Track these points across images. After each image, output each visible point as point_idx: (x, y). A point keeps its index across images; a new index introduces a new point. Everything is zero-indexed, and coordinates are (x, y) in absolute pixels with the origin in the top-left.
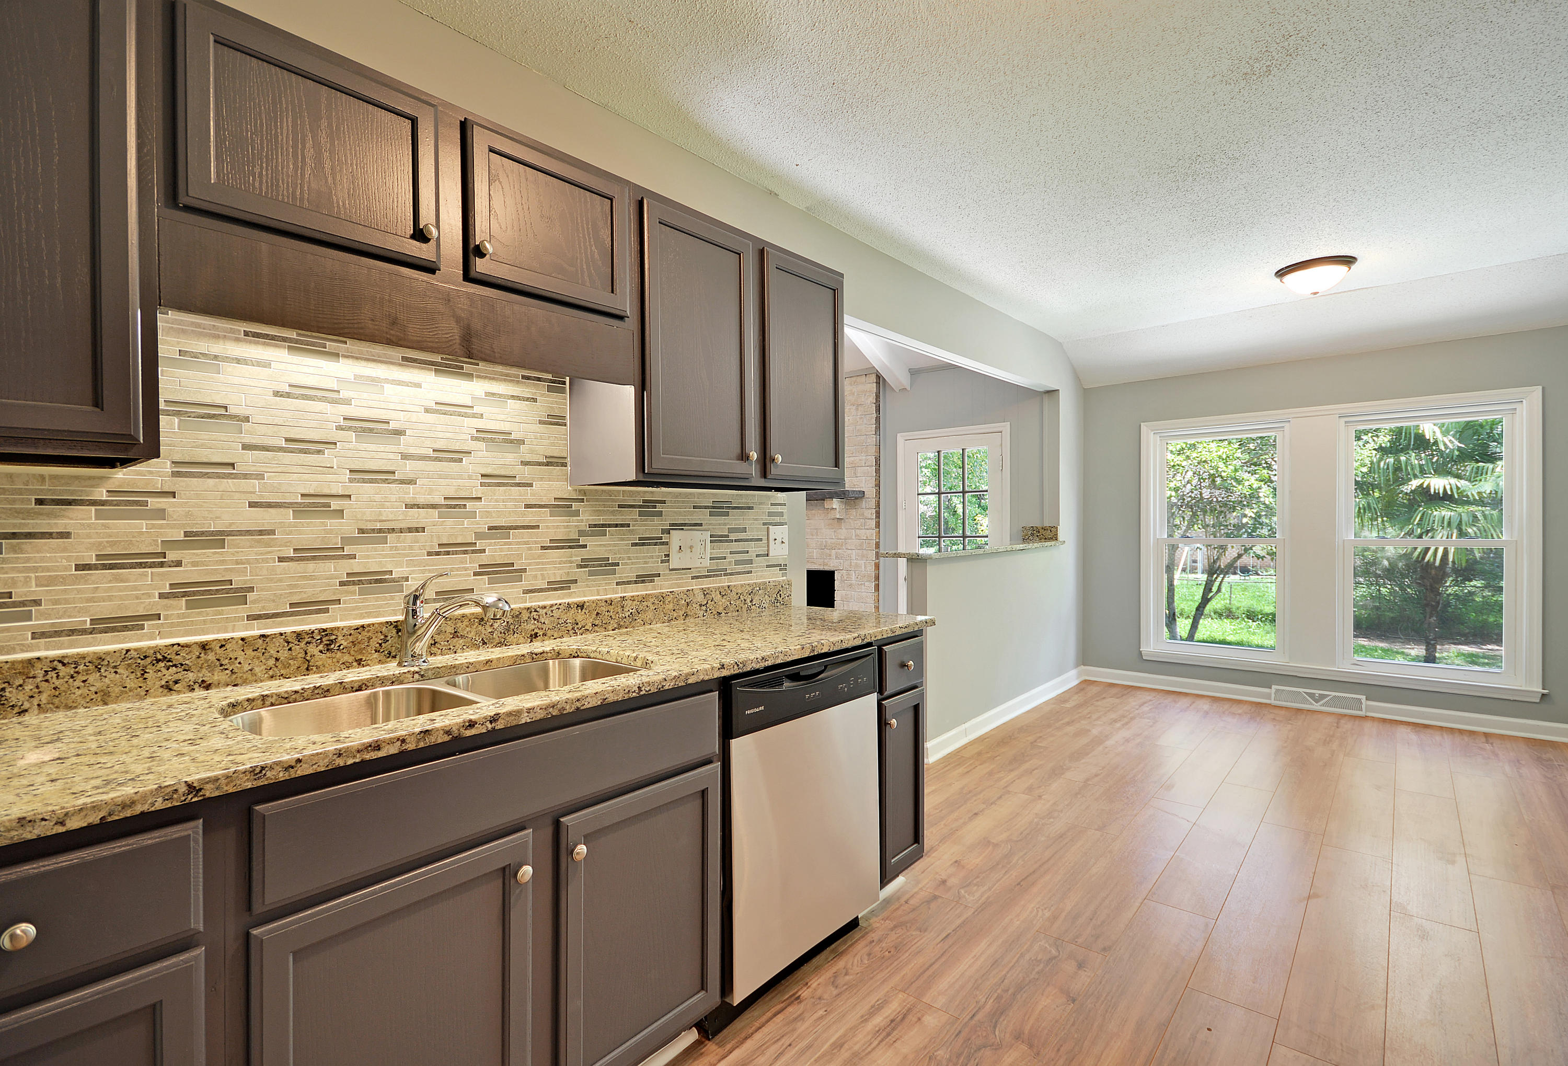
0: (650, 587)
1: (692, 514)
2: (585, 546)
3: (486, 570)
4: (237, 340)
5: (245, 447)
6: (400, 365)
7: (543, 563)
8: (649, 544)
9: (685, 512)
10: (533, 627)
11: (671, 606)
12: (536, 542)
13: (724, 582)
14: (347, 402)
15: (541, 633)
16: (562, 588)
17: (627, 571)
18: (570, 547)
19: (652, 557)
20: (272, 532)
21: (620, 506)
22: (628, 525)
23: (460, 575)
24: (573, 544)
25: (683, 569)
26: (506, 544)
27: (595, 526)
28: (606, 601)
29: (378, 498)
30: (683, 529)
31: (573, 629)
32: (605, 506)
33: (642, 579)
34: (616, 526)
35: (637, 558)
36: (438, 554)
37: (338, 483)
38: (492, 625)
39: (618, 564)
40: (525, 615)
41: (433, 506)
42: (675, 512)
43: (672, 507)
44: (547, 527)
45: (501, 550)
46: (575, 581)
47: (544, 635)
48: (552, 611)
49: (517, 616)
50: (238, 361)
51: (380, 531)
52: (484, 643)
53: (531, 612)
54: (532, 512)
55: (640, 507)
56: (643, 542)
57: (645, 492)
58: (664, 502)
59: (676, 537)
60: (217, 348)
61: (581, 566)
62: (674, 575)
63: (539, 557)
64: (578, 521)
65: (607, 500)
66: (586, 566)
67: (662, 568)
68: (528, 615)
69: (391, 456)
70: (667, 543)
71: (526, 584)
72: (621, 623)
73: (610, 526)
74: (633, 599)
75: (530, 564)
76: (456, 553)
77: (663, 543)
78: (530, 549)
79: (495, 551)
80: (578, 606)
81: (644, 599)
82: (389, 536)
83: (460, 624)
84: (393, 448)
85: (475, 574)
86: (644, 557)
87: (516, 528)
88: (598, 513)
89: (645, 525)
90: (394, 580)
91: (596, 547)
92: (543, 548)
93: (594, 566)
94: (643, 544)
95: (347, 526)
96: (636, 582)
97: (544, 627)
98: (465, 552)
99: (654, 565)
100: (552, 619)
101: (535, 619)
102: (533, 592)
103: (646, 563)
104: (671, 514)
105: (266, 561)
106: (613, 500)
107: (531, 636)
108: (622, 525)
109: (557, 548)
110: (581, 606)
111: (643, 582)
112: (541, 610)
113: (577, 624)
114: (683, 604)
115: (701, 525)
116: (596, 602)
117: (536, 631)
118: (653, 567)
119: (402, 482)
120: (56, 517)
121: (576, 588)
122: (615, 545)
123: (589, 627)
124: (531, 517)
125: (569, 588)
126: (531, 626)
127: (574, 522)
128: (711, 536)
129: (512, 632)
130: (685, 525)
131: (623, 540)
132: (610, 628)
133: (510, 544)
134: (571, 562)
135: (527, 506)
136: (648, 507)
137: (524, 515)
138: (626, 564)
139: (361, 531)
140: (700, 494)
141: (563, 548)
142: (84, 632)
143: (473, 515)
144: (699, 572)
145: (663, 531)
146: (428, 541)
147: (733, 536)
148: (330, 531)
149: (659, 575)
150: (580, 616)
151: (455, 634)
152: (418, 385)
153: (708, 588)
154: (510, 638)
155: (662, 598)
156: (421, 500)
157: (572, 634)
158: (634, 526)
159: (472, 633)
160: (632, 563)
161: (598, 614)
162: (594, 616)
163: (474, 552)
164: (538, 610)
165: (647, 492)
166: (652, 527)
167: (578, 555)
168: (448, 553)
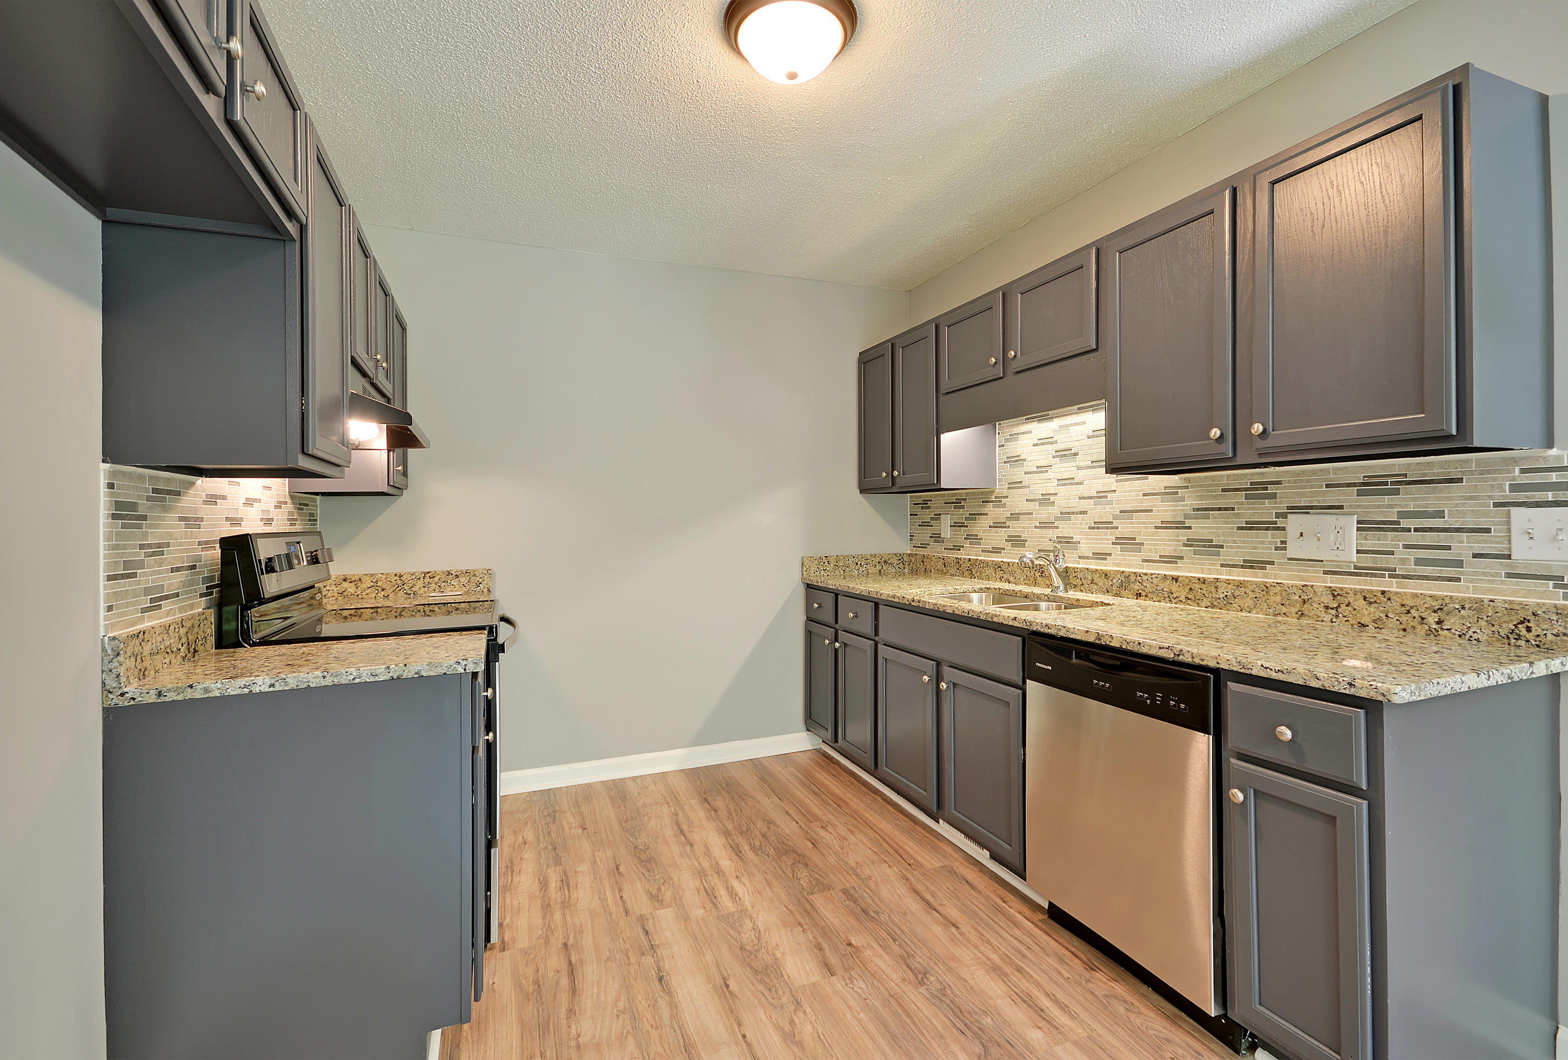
0: (1260, 574)
1: (1324, 494)
2: (1190, 528)
3: (1119, 541)
4: (1023, 423)
5: (1026, 473)
6: (1077, 413)
7: (1155, 540)
8: (1259, 529)
9: (1311, 492)
10: (1138, 588)
11: (1278, 599)
12: (1151, 523)
13: (1374, 585)
14: (1056, 442)
15: (1144, 594)
16: (1170, 562)
17: (1233, 554)
18: (1177, 528)
19: (1263, 543)
20: (1032, 514)
21: (1223, 490)
22: (1233, 509)
23: (1104, 543)
24: (1180, 526)
25: (1309, 560)
26: (1131, 523)
27: (1198, 510)
28: (1199, 579)
29: (1067, 494)
30: (1308, 513)
31: (1169, 597)
32: (1208, 491)
33: (1249, 565)
34: (1220, 509)
35: (1244, 542)
36: (1093, 528)
37: (1051, 487)
38: (1112, 580)
39: (1222, 547)
40: (1133, 578)
41: (1091, 498)
42: (1295, 493)
43: (1290, 488)
44: (1159, 511)
45: (1128, 528)
46: (1182, 558)
47: (1146, 596)
48: (1152, 578)
49: (1128, 577)
50: (1023, 433)
51: (1068, 513)
52: (1108, 592)
53: (1137, 576)
54: (1147, 499)
55: (1247, 489)
56: (1251, 526)
57: (1253, 474)
58: (1279, 483)
59: (1294, 523)
60: (1016, 430)
61: (1187, 545)
62: (1295, 566)
63: (1153, 535)
64: (1183, 505)
65: (1211, 485)
66: (1191, 546)
67: (1275, 556)
68: (1135, 578)
69: (1073, 469)
70: (1284, 529)
71: (1143, 554)
72: (1215, 603)
73: (1213, 509)
74: (1228, 582)
75: (1146, 540)
76: (1102, 528)
77: (1278, 529)
78: (1146, 528)
79: (1124, 528)
80: (1173, 578)
81: (1240, 584)
82: (1072, 516)
83: (1094, 575)
84: (1073, 464)
85: (1113, 544)
86: (1252, 542)
87: (1137, 511)
88: (1201, 497)
89: (1253, 509)
90: (1074, 543)
91: (1201, 528)
92: (1156, 528)
93: (1198, 546)
94: (1251, 528)
95: (1055, 511)
96: (1243, 567)
97: (1146, 589)
98: (1107, 528)
99: (1262, 553)
100: (1152, 585)
101: (1139, 582)
102: (1149, 562)
103: (1254, 548)
104: (1287, 496)
105: (1031, 527)
106: (1217, 485)
107: (1137, 594)
108: (1226, 509)
109: (1167, 528)
110: (1176, 579)
111: (1251, 567)
112: (1144, 576)
113: (1172, 594)
114: (1296, 601)
115: (1341, 507)
116: (1190, 579)
117: (1140, 591)
118: (1263, 553)
119: (1078, 484)
120: (986, 507)
121: (1183, 564)
122: (1218, 528)
123: (1183, 598)
124: (1146, 503)
125: (1176, 563)
126: (1137, 587)
127: (1180, 506)
128: (1358, 522)
129: (1124, 588)
130: (1312, 507)
131: (1227, 523)
132: (1203, 604)
133: (1133, 523)
134: (1178, 541)
135: (1144, 495)
136: (1257, 489)
137: (1142, 501)
138: (1231, 547)
139: (1062, 513)
140: (1339, 469)
141: (1171, 528)
142: (988, 551)
143: (1111, 503)
144: (1338, 566)
145: (1278, 515)
146: (1089, 520)
147: (1405, 523)
148: (1049, 513)
149: (1272, 563)
150: (1175, 587)
151: (1092, 581)
152: (1084, 423)
153: (1341, 589)
154: (1123, 592)
155: (1266, 588)
156: (1086, 495)
157: (1168, 601)
158: (1239, 509)
159: (1101, 581)
160: (1238, 547)
161: (1191, 589)
162: (1187, 590)
163: (1112, 528)
164: (1142, 575)
165: (1256, 473)
166: (1265, 510)
167: (1184, 535)
168: (1098, 528)
